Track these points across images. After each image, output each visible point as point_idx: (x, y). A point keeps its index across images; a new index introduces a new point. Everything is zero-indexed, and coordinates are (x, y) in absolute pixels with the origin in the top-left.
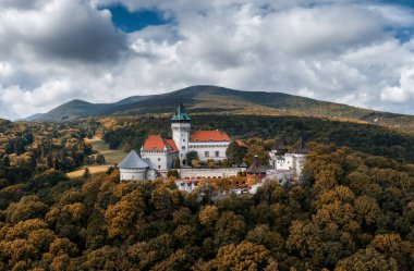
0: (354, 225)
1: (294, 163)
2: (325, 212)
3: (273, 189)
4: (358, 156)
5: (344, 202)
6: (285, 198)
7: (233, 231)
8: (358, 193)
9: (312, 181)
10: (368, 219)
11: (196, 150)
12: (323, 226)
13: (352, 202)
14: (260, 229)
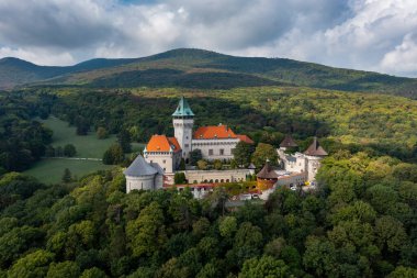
0: (374, 250)
1: (306, 165)
2: (341, 229)
3: (286, 197)
4: (386, 162)
5: (363, 221)
6: (298, 207)
7: (252, 243)
8: (381, 212)
9: (328, 191)
10: (391, 246)
11: (200, 148)
12: (339, 245)
13: (373, 223)
14: (277, 242)
